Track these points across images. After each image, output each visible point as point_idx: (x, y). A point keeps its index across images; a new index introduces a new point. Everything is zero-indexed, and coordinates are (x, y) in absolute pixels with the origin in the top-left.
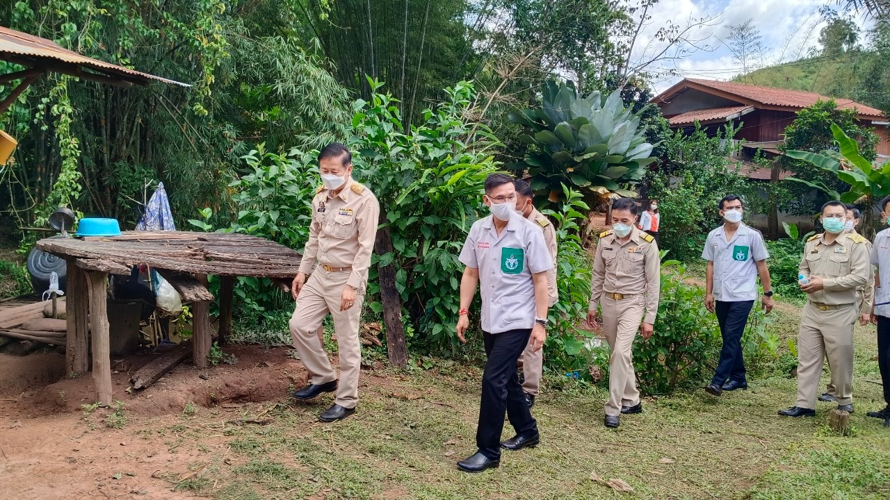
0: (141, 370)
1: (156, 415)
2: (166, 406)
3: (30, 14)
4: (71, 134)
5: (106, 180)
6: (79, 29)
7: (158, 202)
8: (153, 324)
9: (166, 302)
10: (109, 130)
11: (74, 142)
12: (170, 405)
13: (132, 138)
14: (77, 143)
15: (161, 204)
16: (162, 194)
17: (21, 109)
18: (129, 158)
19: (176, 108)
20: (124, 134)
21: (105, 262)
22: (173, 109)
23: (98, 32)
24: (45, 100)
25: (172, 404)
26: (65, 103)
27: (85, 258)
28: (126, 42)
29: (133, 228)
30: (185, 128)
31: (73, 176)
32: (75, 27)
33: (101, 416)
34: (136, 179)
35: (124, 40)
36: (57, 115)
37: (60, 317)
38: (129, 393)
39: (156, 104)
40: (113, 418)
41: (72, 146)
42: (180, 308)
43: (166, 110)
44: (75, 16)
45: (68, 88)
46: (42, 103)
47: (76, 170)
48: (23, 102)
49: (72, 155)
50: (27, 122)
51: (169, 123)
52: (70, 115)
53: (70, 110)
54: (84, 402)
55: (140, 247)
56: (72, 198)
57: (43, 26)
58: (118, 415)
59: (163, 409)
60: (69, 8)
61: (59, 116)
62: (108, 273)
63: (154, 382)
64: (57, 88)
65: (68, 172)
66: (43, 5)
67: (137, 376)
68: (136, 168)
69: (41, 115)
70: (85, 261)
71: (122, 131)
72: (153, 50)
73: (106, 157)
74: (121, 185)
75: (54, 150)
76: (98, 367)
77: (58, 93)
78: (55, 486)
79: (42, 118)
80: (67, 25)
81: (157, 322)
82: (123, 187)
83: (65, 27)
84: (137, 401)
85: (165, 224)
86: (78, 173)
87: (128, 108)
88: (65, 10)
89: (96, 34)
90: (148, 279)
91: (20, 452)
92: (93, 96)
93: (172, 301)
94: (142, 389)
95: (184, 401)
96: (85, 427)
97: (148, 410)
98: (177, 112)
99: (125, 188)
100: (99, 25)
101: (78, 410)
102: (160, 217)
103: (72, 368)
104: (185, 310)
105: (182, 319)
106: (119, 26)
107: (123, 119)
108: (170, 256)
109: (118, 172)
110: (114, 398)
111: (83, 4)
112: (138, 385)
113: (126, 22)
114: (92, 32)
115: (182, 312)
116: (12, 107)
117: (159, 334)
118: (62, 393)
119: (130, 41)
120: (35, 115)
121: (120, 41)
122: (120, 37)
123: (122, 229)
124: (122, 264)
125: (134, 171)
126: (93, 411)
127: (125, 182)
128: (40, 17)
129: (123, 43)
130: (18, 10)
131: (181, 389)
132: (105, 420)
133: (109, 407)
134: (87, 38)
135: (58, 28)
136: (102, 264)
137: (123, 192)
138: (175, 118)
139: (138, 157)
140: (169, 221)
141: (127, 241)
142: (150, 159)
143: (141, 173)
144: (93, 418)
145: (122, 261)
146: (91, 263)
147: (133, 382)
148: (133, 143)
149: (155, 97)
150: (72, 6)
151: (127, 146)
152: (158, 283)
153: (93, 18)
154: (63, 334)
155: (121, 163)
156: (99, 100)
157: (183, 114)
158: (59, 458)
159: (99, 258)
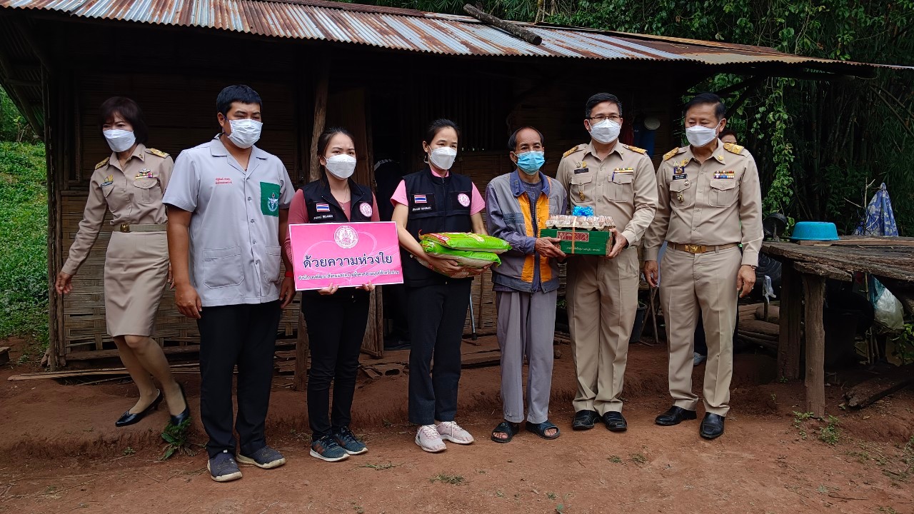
0: (856, 387)
1: (874, 440)
2: (885, 433)
3: (750, 28)
4: (785, 140)
5: (815, 187)
6: (796, 33)
7: (879, 204)
8: (869, 339)
9: (885, 317)
10: (820, 134)
11: (788, 148)
12: (890, 433)
13: (845, 139)
14: (791, 149)
15: (882, 207)
16: (884, 196)
17: (738, 121)
18: (841, 161)
19: (898, 101)
20: (836, 136)
21: (824, 266)
22: (894, 102)
23: (816, 32)
24: (762, 109)
25: (893, 431)
26: (780, 109)
27: (802, 261)
28: (845, 37)
29: (850, 233)
30: (907, 122)
31: (786, 182)
32: (792, 31)
33: (813, 426)
34: (849, 184)
35: (844, 34)
36: (773, 122)
37: (772, 320)
38: (843, 410)
39: (874, 99)
40: (825, 432)
41: (786, 152)
42: (901, 325)
43: (885, 104)
44: (793, 21)
45: (784, 94)
46: (758, 112)
47: (789, 176)
48: (741, 114)
49: (786, 160)
50: (743, 132)
51: (889, 119)
52: (785, 122)
53: (786, 117)
54: (794, 409)
55: (860, 253)
56: (783, 203)
57: (762, 37)
58: (831, 430)
59: (881, 435)
60: (787, 13)
61: (774, 123)
62: (827, 278)
63: (871, 403)
64: (773, 96)
65: (782, 178)
66: (761, 16)
67: (852, 392)
68: (848, 171)
69: (758, 124)
70: (803, 264)
71: (835, 132)
72: (871, 41)
73: (817, 162)
74: (832, 191)
75: (764, 158)
76: (811, 375)
77: (773, 101)
78: (766, 485)
79: (759, 127)
80: (785, 31)
81: (873, 339)
82: (833, 193)
83: (783, 33)
84: (851, 420)
85: (887, 229)
86: (791, 178)
87: (842, 108)
88: (783, 16)
89: (815, 35)
90: (865, 289)
91: (734, 443)
92: (804, 101)
93: (892, 316)
94: (857, 408)
95: (908, 432)
96: (796, 436)
97: (864, 432)
98: (899, 105)
99: (836, 193)
100: (817, 24)
101: (790, 415)
102: (881, 221)
103: (783, 372)
104: (907, 329)
105: (904, 339)
106: (838, 21)
107: (836, 121)
108: (896, 263)
109: (828, 177)
110: (827, 413)
111: (801, 6)
112: (853, 403)
113: (847, 15)
114: (810, 33)
115: (903, 331)
116: (731, 120)
117: (875, 352)
118: (774, 396)
119: (850, 35)
120: (752, 125)
121: (840, 37)
122: (839, 33)
123: (840, 234)
124: (842, 269)
125: (846, 174)
126: (805, 420)
127: (835, 187)
128: (759, 29)
129: (843, 38)
130: (738, 26)
131: (904, 417)
132: (817, 432)
133: (821, 419)
134: (806, 40)
135: (775, 36)
136: (821, 269)
137: (833, 198)
138: (896, 112)
139: (851, 159)
140: (891, 227)
141: (845, 246)
142: (864, 161)
143: (854, 176)
144: (804, 426)
145: (841, 266)
146: (809, 266)
147: (847, 399)
148: (846, 145)
149: (874, 92)
150: (790, 11)
151: (839, 150)
152: (876, 295)
153: (812, 18)
154: (775, 337)
155: (832, 167)
156: (811, 103)
157: (907, 107)
158: (769, 459)
159: (817, 262)
